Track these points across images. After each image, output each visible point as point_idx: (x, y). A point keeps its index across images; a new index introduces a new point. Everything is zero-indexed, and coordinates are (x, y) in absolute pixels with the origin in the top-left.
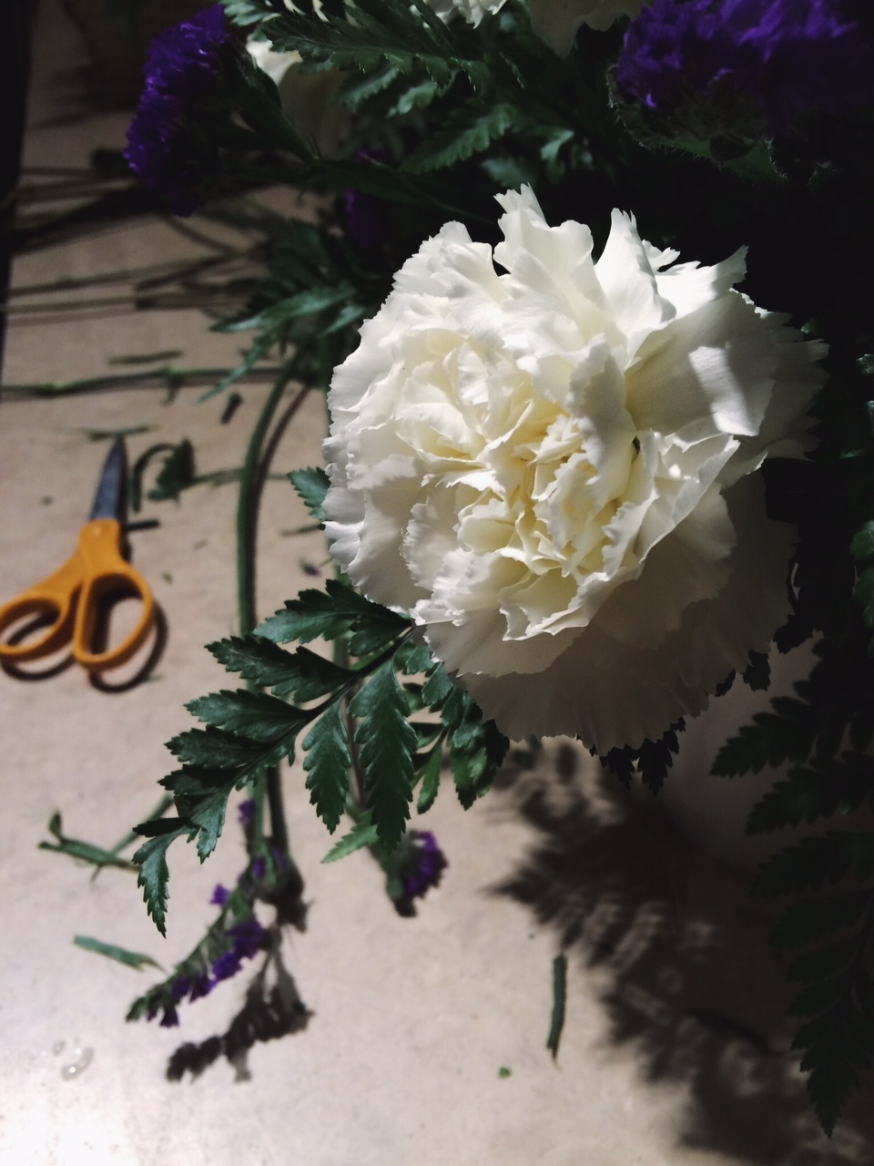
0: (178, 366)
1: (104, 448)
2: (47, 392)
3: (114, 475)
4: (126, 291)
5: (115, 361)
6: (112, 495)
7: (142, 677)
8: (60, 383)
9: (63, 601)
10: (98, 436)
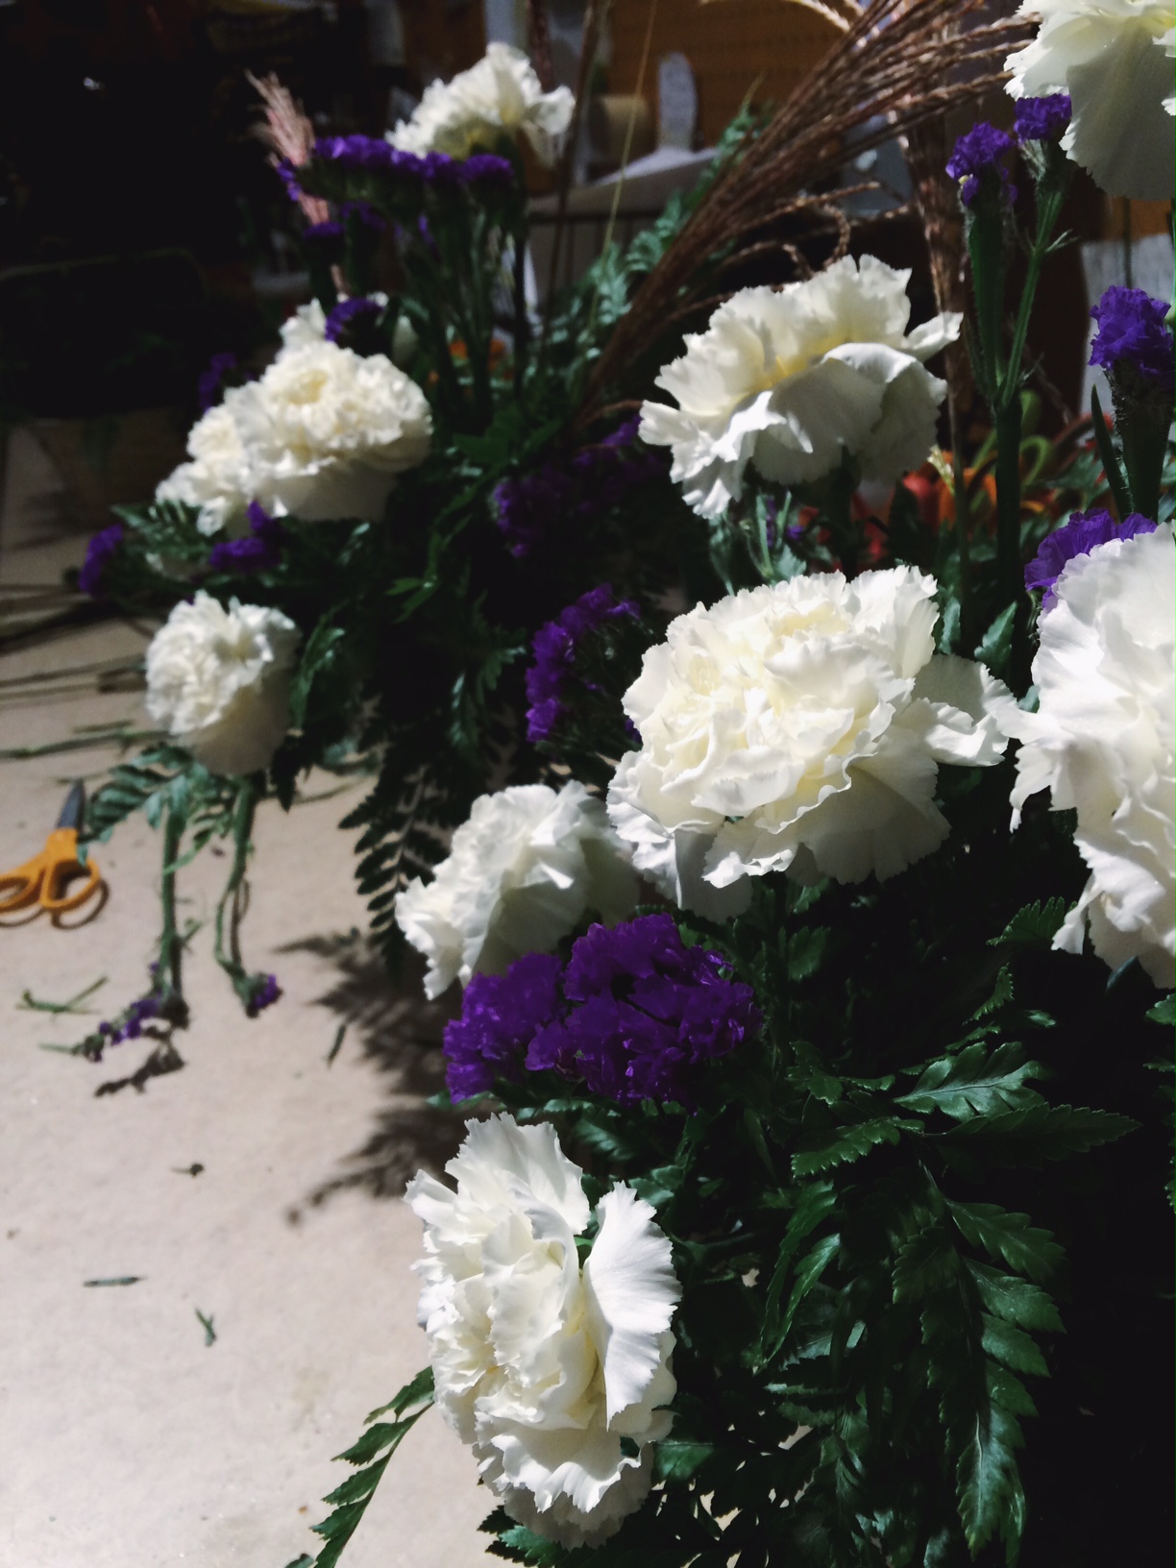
0: (129, 731)
1: (66, 791)
2: (22, 755)
3: (75, 804)
4: (91, 679)
5: (78, 731)
6: (72, 816)
7: (92, 918)
8: (33, 747)
9: (34, 877)
10: (64, 781)
